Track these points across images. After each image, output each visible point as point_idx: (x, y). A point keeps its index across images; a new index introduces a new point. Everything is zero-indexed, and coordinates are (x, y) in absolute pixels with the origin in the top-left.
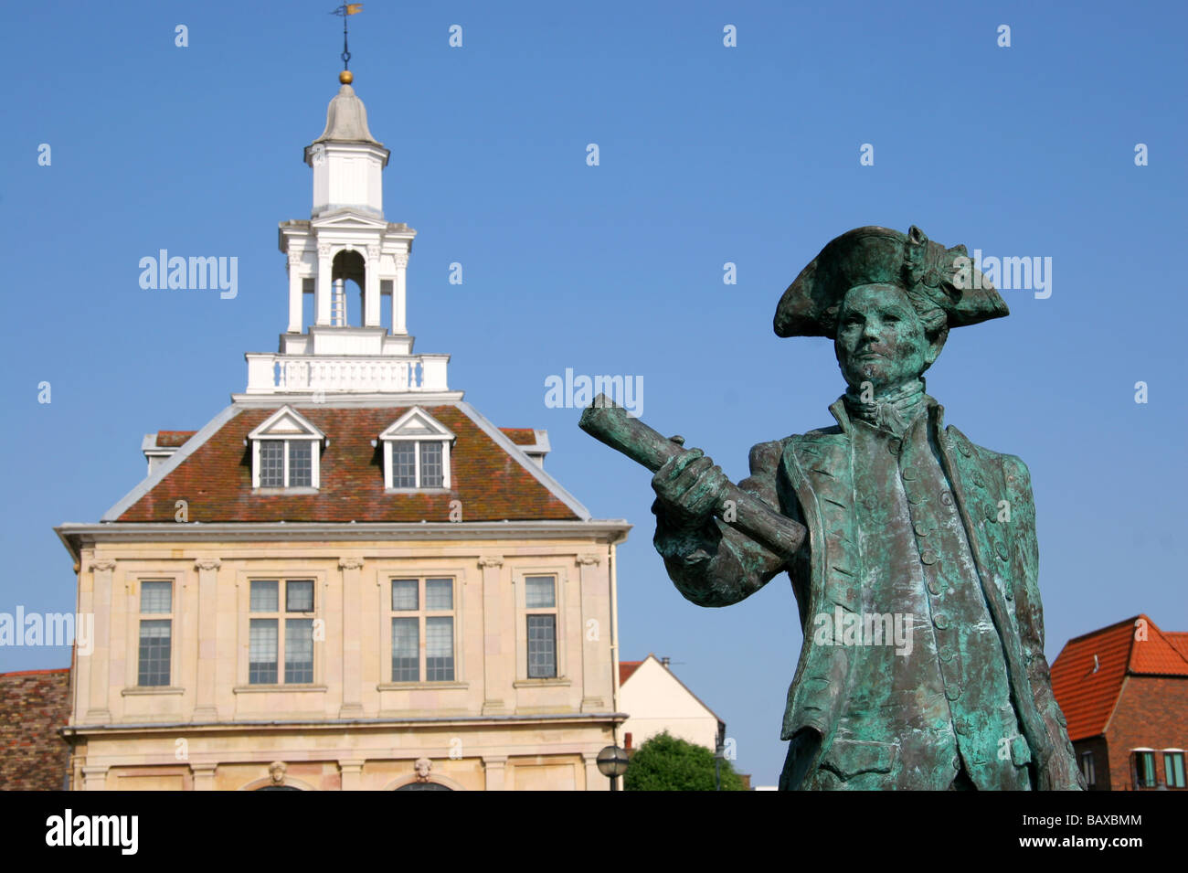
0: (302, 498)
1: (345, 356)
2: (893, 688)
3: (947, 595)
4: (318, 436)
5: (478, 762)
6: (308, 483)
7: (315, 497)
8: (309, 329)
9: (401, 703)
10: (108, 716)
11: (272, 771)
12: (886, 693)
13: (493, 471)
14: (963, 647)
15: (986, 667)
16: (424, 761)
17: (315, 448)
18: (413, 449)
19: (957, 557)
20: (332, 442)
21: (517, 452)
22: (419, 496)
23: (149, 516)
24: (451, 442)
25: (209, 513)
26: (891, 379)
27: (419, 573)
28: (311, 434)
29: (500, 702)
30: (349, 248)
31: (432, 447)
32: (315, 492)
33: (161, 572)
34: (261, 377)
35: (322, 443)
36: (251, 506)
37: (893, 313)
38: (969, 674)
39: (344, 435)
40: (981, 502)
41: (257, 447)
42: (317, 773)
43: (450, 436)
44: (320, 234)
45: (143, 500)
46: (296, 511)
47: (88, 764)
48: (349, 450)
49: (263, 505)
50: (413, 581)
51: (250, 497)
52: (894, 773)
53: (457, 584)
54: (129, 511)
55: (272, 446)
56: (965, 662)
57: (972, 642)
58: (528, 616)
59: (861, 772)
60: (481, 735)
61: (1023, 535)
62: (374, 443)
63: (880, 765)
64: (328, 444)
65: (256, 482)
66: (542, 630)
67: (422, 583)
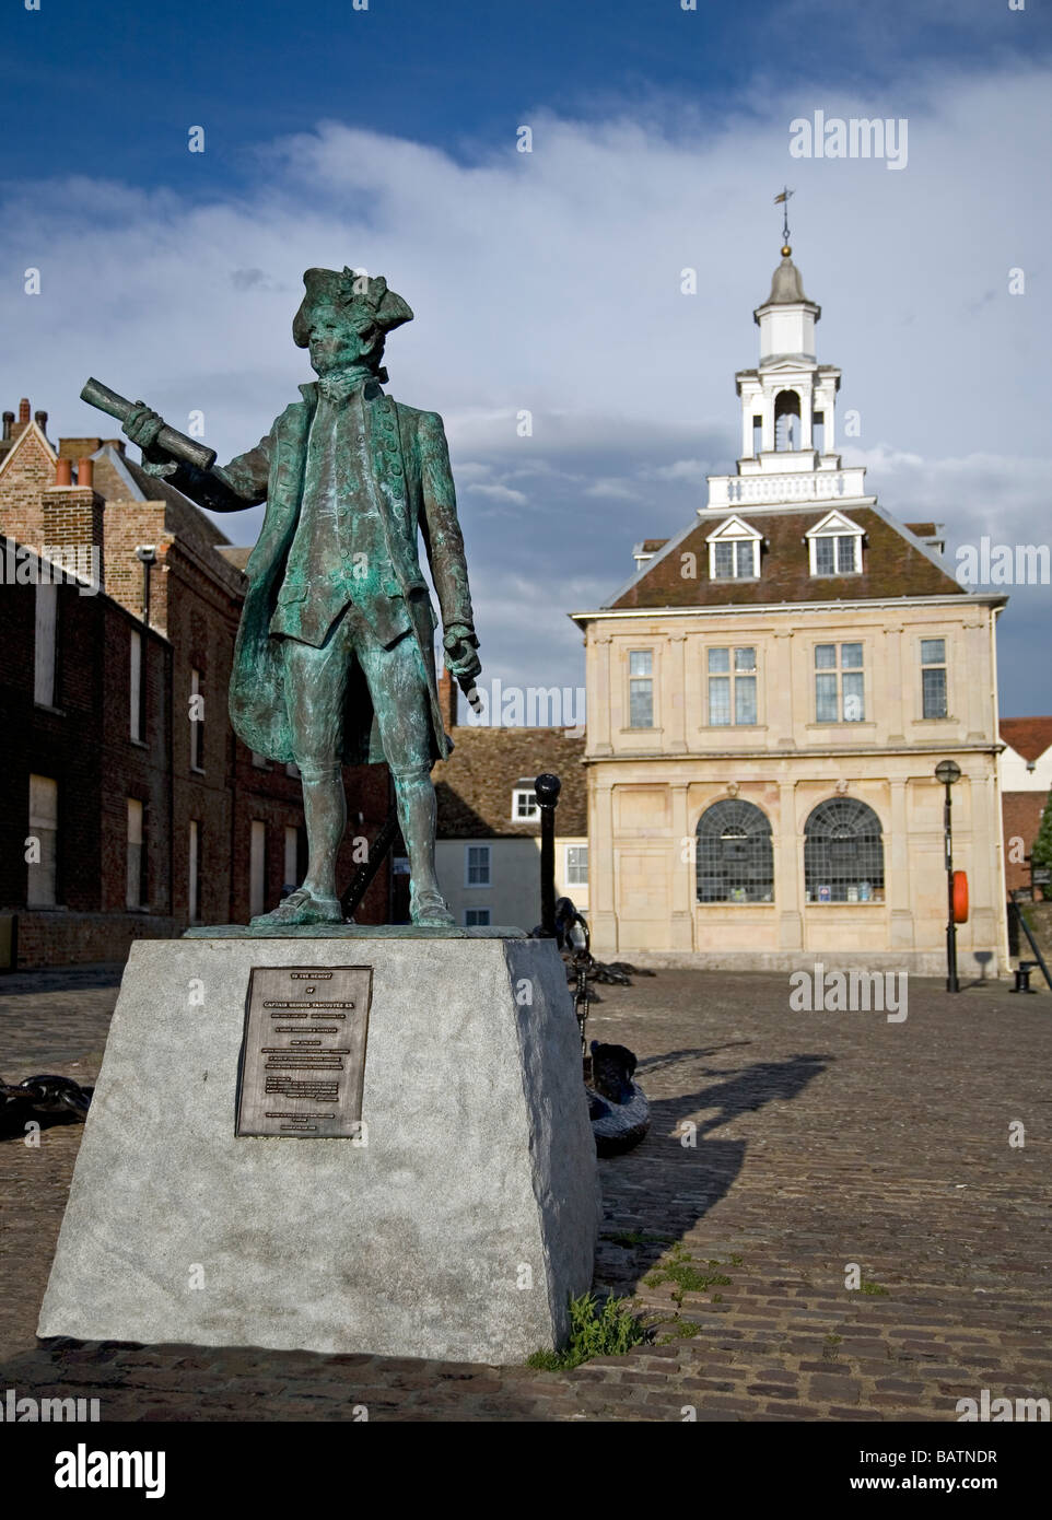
0: (747, 585)
1: (783, 474)
2: (310, 552)
3: (348, 496)
4: (758, 537)
5: (884, 782)
6: (752, 573)
7: (757, 585)
8: (758, 455)
9: (822, 737)
10: (610, 749)
11: (729, 789)
12: (306, 556)
13: (897, 557)
14: (354, 527)
15: (369, 539)
16: (843, 784)
17: (756, 548)
18: (832, 543)
19: (359, 473)
20: (772, 541)
21: (919, 543)
22: (837, 580)
23: (634, 603)
24: (863, 537)
25: (675, 599)
26: (331, 365)
27: (835, 640)
28: (752, 535)
29: (902, 737)
30: (787, 388)
31: (846, 542)
32: (757, 581)
33: (643, 644)
34: (718, 496)
35: (762, 543)
36: (708, 592)
37: (332, 323)
38: (356, 542)
39: (781, 537)
40: (384, 439)
41: (712, 548)
42: (762, 790)
43: (862, 532)
44: (765, 379)
45: (630, 592)
46: (740, 595)
47: (599, 781)
48: (785, 547)
49: (717, 592)
50: (831, 647)
51: (708, 586)
52: (306, 602)
53: (866, 649)
54: (620, 600)
55: (724, 547)
56: (355, 536)
57: (362, 522)
58: (924, 671)
59: (290, 603)
60: (887, 761)
61: (431, 462)
62: (803, 541)
63: (298, 598)
64: (768, 543)
65: (713, 575)
66: (934, 680)
67: (838, 648)
